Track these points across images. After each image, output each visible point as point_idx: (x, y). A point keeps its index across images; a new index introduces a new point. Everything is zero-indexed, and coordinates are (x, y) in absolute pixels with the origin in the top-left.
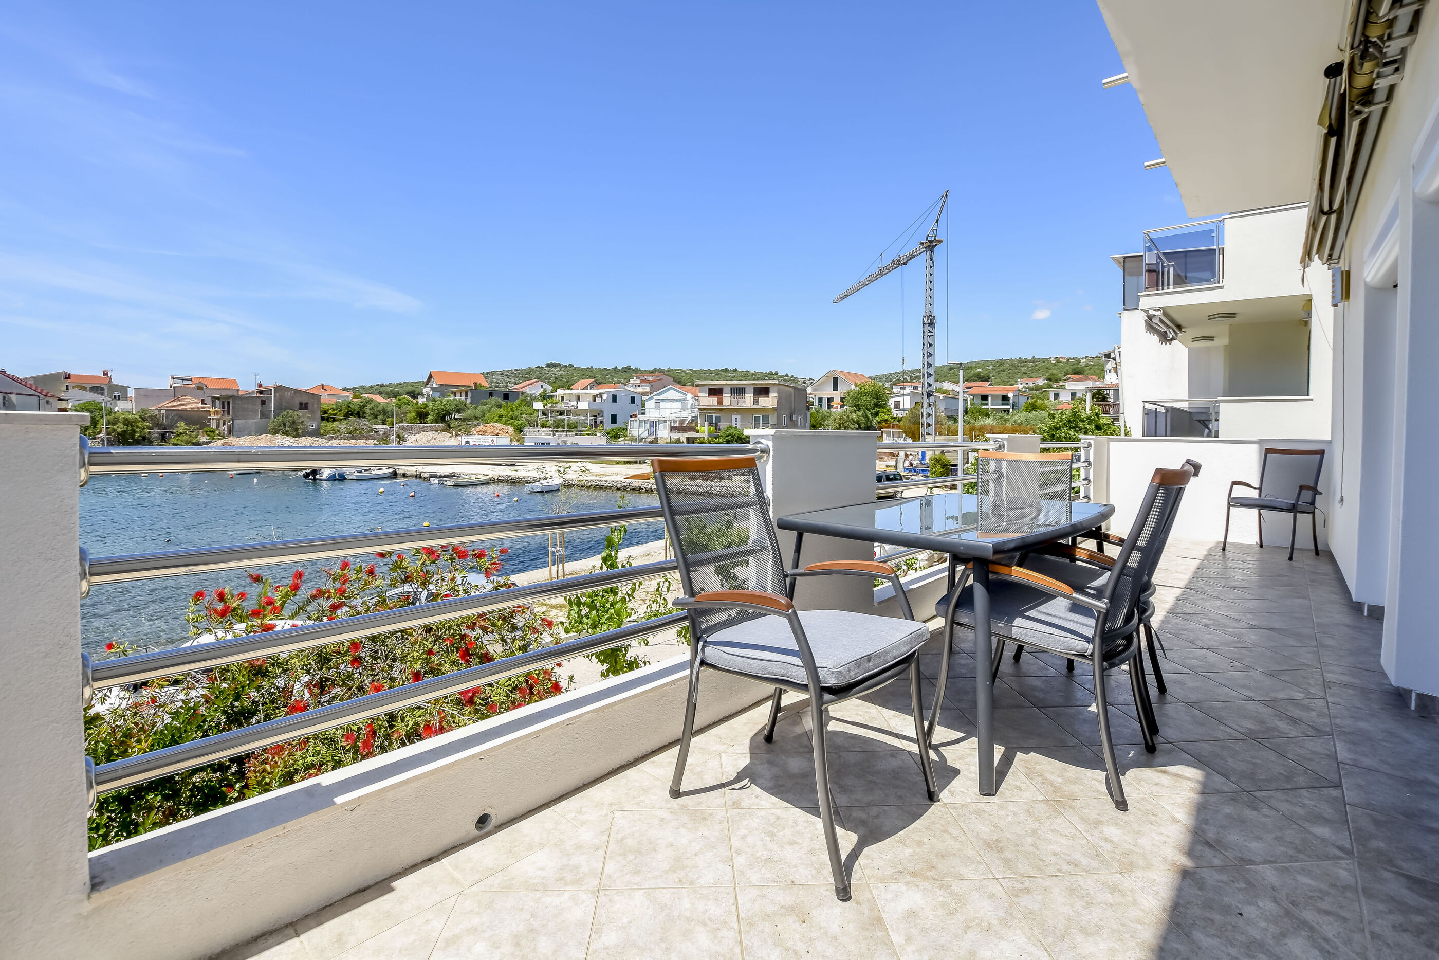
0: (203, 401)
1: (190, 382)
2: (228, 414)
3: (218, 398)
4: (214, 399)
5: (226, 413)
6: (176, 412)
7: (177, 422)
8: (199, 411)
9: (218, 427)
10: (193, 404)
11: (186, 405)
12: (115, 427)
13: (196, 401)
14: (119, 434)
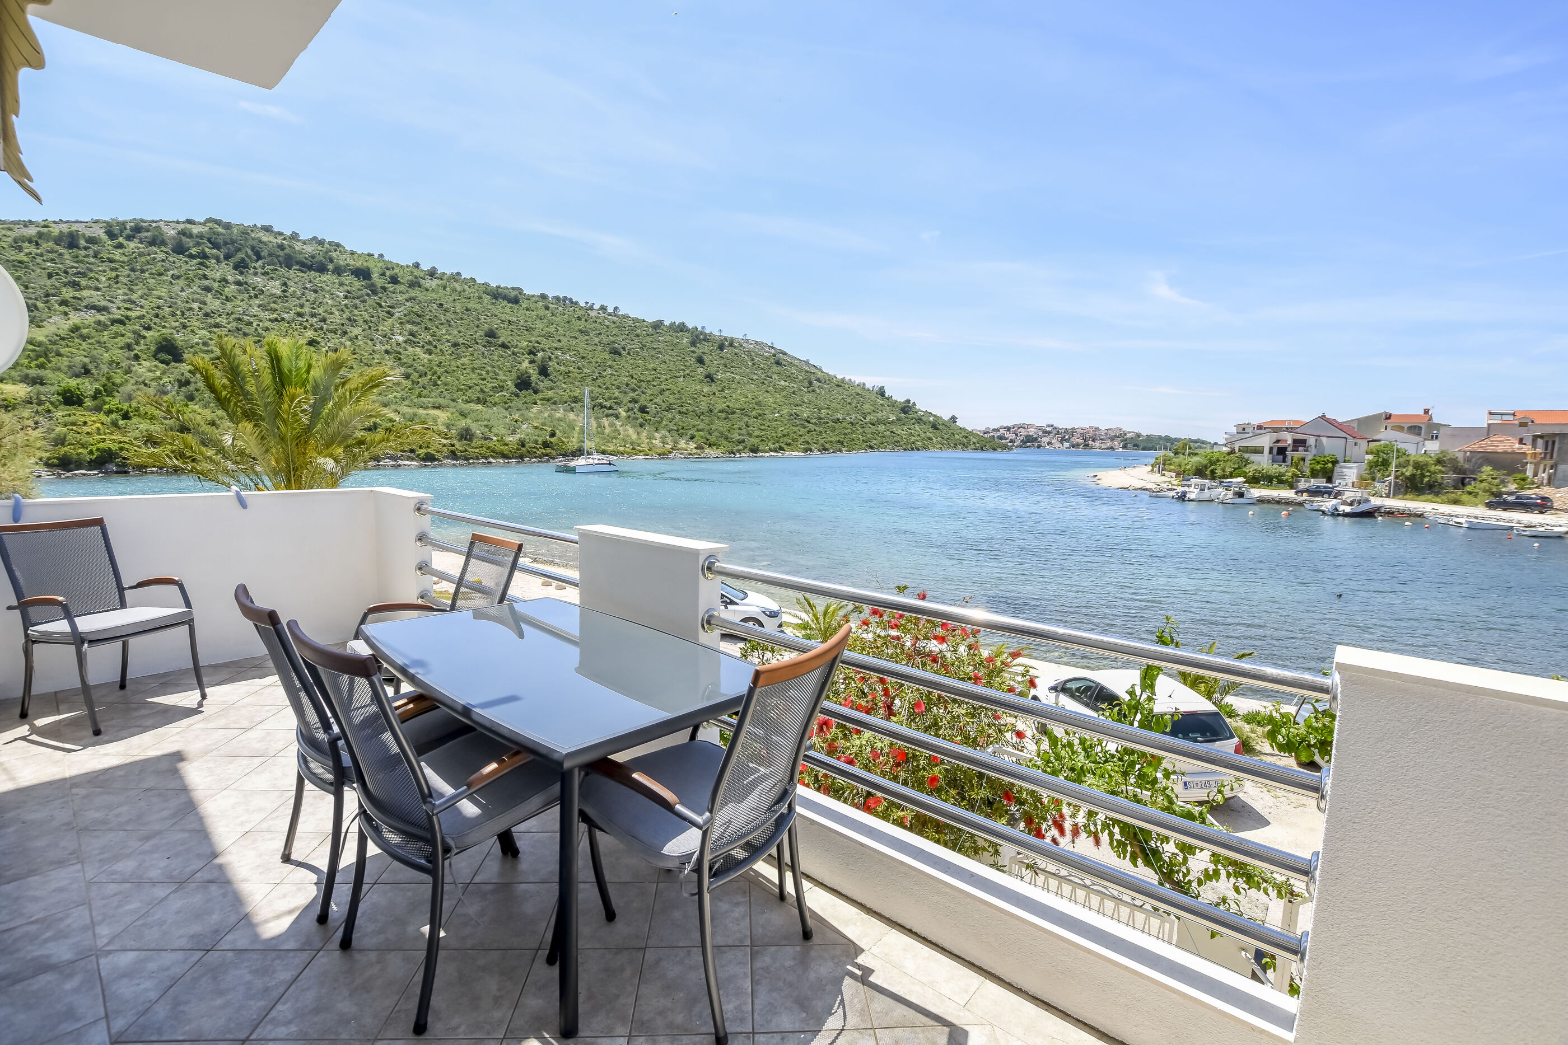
0: (1521, 441)
1: (1511, 418)
2: (1551, 457)
3: (1541, 437)
4: (1535, 438)
5: (1548, 456)
6: (1481, 455)
7: (1481, 466)
8: (1513, 453)
9: (1535, 475)
10: (1507, 444)
11: (1497, 446)
12: (1404, 470)
13: (1513, 440)
14: (1407, 478)
